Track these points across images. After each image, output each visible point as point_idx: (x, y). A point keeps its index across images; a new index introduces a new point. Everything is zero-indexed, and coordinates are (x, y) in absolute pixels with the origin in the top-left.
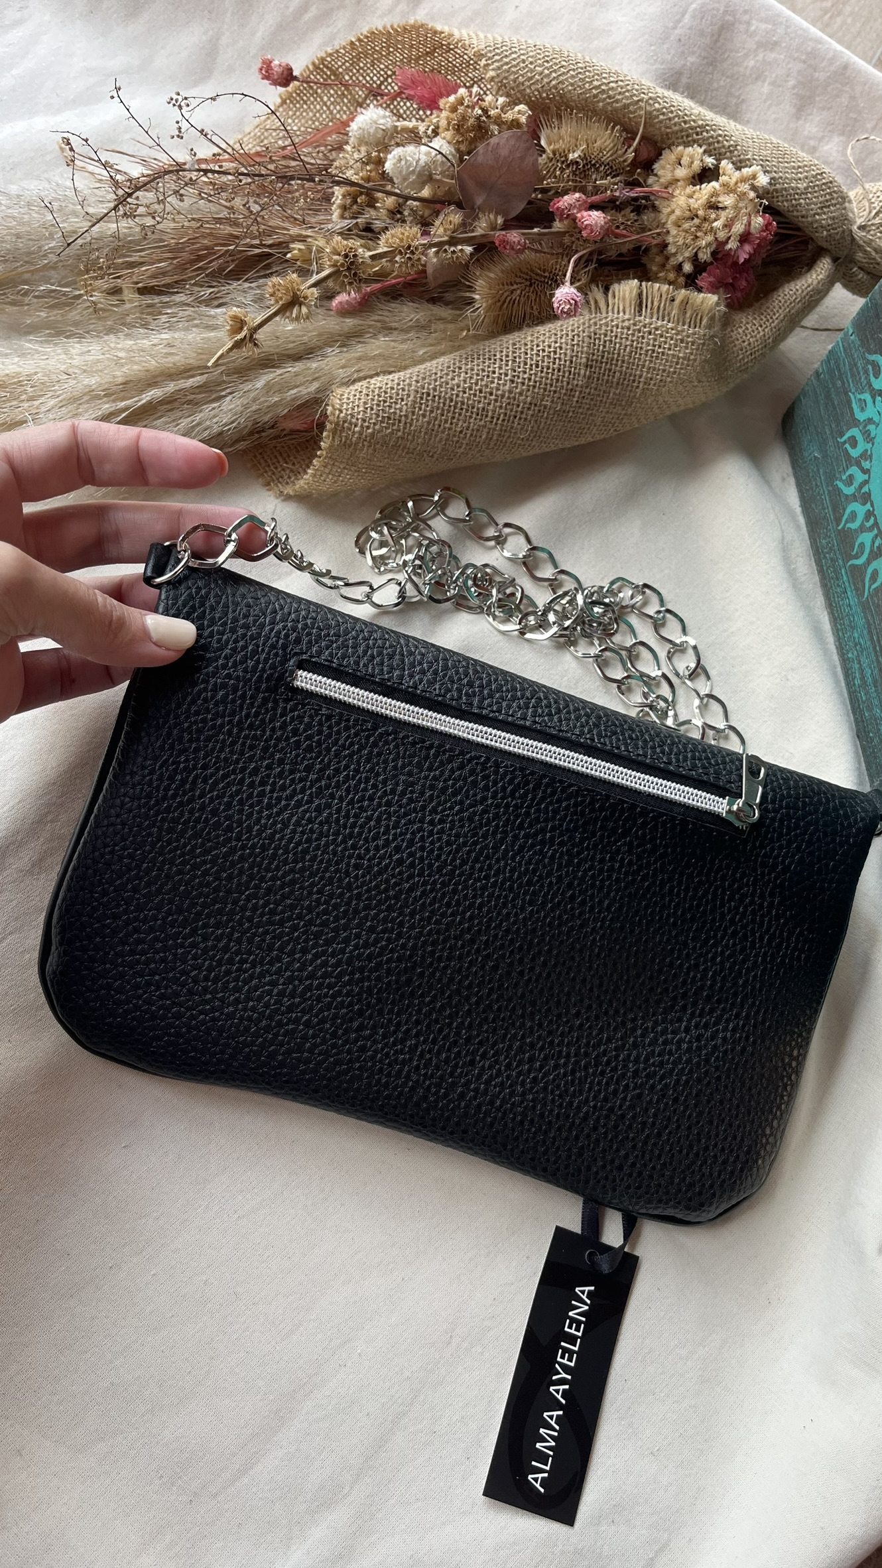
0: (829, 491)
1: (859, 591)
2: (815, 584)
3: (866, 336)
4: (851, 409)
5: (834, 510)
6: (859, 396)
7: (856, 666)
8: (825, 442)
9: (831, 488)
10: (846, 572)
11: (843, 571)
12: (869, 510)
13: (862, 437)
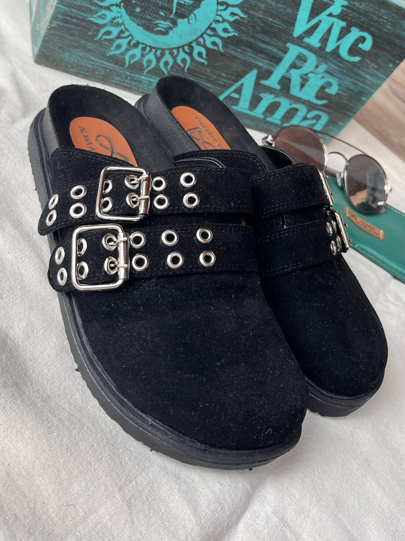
4: (94, 23)
5: (116, 64)
6: (96, 16)
8: (84, 47)
9: (106, 59)
10: (145, 76)
11: (143, 77)
12: (143, 47)
13: (113, 28)
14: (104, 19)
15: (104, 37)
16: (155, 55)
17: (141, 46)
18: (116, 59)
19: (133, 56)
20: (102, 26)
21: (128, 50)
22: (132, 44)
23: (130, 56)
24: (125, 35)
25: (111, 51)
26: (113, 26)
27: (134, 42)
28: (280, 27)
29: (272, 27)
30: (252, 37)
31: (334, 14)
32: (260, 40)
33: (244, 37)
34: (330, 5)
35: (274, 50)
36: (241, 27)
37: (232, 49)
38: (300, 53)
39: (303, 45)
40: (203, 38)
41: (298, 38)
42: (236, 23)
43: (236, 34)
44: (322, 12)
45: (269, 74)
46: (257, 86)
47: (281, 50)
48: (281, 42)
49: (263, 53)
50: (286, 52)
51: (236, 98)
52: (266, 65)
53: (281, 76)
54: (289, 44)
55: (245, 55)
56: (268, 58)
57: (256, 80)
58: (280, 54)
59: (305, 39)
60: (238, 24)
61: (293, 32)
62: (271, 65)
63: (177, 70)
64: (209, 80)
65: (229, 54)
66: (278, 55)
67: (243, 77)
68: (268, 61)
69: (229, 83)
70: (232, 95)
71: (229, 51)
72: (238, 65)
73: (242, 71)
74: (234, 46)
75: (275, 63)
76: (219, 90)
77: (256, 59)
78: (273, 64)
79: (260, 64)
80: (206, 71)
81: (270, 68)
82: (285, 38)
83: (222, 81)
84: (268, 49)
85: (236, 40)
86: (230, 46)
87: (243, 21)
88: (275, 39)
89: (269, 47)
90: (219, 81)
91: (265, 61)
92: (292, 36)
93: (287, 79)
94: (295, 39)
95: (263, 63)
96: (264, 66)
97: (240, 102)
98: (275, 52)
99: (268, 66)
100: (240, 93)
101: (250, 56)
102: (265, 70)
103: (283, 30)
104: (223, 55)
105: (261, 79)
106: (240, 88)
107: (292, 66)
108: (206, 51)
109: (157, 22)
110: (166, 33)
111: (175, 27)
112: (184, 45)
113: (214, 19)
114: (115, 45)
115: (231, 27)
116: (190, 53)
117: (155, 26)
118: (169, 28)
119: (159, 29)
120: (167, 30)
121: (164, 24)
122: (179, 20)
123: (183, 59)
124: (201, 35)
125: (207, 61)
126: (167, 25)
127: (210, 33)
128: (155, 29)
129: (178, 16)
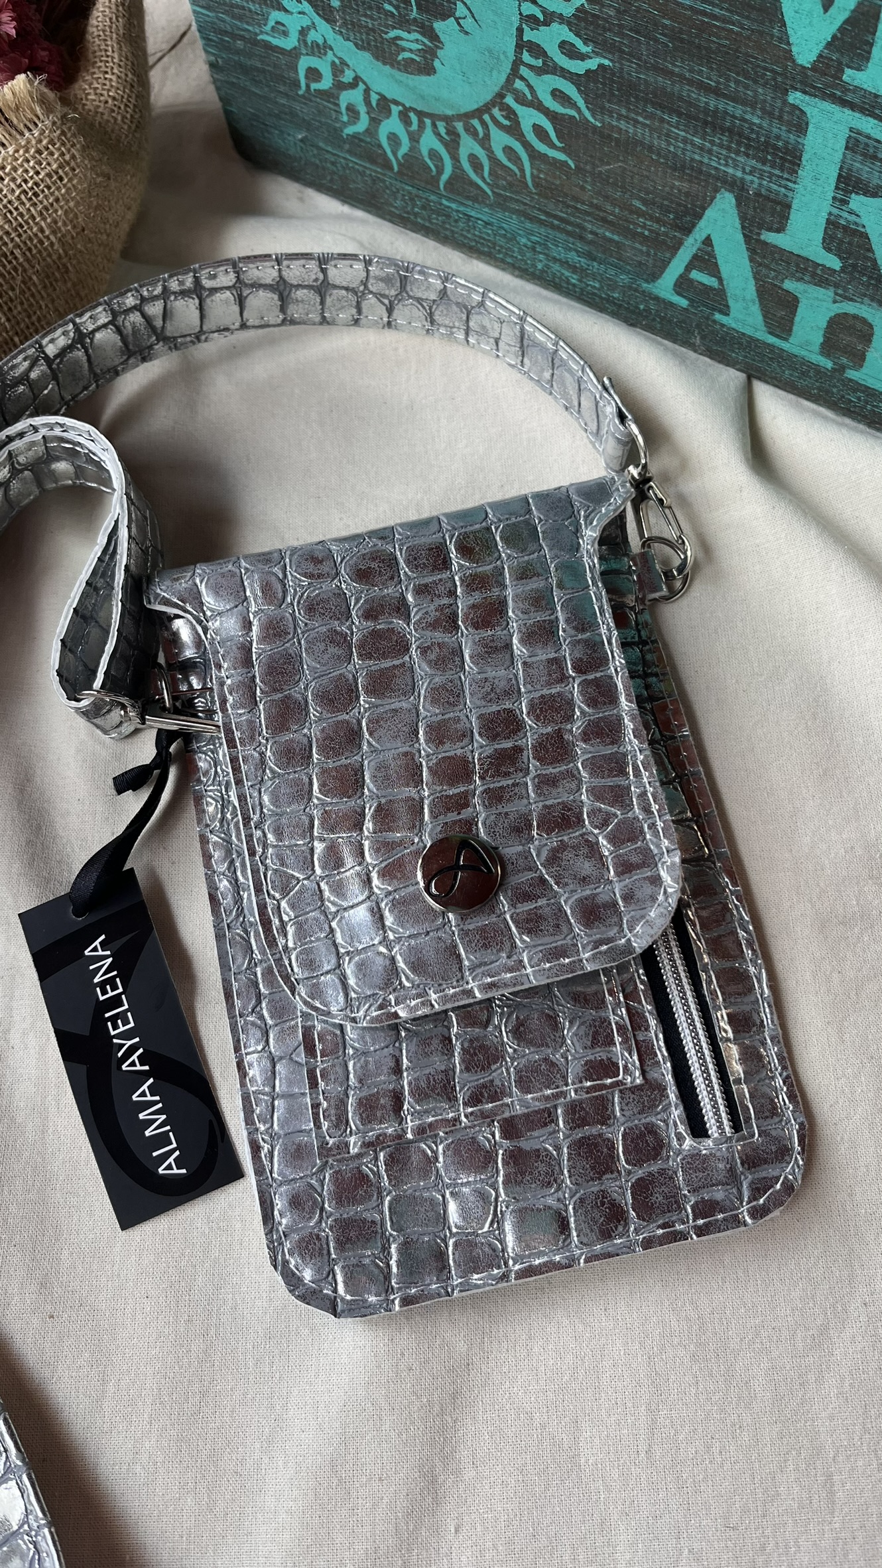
0: (348, 151)
1: (478, 197)
4: (275, 49)
5: (373, 161)
6: (268, 28)
7: (556, 267)
8: (293, 114)
9: (347, 147)
10: (449, 199)
11: (445, 202)
12: (400, 112)
13: (315, 59)
14: (285, 34)
15: (314, 86)
16: (438, 134)
17: (395, 109)
18: (366, 148)
19: (393, 139)
20: (294, 54)
21: (375, 122)
22: (374, 104)
23: (388, 138)
24: (348, 76)
25: (345, 125)
26: (313, 54)
27: (374, 98)
28: (736, 29)
29: (703, 28)
30: (656, 68)
32: (691, 82)
33: (631, 69)
35: (756, 121)
36: (608, 34)
37: (620, 117)
38: (859, 133)
39: (849, 97)
40: (522, 78)
41: (814, 68)
42: (585, 20)
43: (606, 62)
45: (778, 208)
46: (759, 253)
47: (780, 118)
48: (764, 85)
49: (723, 130)
50: (800, 125)
51: (711, 288)
52: (751, 173)
53: (828, 222)
54: (798, 94)
55: (668, 135)
56: (748, 147)
57: (743, 227)
58: (784, 134)
59: (849, 75)
60: (592, 23)
61: (789, 44)
62: (771, 175)
63: (511, 185)
64: (604, 220)
65: (620, 134)
66: (778, 138)
67: (699, 216)
68: (754, 161)
69: (665, 234)
70: (695, 275)
71: (614, 123)
72: (665, 173)
73: (687, 194)
74: (619, 103)
75: (782, 171)
76: (648, 255)
77: (710, 152)
78: (777, 172)
79: (730, 171)
80: (583, 188)
81: (775, 187)
82: (772, 71)
83: (644, 227)
84: (734, 117)
85: (614, 82)
86: (607, 105)
87: (602, 12)
88: (738, 74)
89: (731, 107)
90: (635, 224)
91: (741, 159)
92: (794, 61)
93: (855, 232)
94: (810, 73)
95: (740, 167)
96: (748, 178)
97: (731, 303)
98: (760, 127)
99: (761, 178)
100: (714, 270)
101: (685, 141)
102: (758, 194)
103: (749, 38)
104: (604, 135)
105: (761, 227)
106: (709, 254)
107: (848, 183)
108: (552, 123)
109: (393, 34)
110: (427, 69)
111: (438, 47)
112: (486, 105)
113: (521, 14)
114: (343, 106)
115: (577, 35)
116: (514, 129)
117: (393, 48)
118: (425, 51)
119: (407, 55)
120: (425, 58)
121: (411, 41)
122: (439, 26)
123: (508, 150)
124: (512, 69)
125: (569, 155)
126: (417, 41)
127: (533, 62)
128: (400, 58)
129: (427, 11)
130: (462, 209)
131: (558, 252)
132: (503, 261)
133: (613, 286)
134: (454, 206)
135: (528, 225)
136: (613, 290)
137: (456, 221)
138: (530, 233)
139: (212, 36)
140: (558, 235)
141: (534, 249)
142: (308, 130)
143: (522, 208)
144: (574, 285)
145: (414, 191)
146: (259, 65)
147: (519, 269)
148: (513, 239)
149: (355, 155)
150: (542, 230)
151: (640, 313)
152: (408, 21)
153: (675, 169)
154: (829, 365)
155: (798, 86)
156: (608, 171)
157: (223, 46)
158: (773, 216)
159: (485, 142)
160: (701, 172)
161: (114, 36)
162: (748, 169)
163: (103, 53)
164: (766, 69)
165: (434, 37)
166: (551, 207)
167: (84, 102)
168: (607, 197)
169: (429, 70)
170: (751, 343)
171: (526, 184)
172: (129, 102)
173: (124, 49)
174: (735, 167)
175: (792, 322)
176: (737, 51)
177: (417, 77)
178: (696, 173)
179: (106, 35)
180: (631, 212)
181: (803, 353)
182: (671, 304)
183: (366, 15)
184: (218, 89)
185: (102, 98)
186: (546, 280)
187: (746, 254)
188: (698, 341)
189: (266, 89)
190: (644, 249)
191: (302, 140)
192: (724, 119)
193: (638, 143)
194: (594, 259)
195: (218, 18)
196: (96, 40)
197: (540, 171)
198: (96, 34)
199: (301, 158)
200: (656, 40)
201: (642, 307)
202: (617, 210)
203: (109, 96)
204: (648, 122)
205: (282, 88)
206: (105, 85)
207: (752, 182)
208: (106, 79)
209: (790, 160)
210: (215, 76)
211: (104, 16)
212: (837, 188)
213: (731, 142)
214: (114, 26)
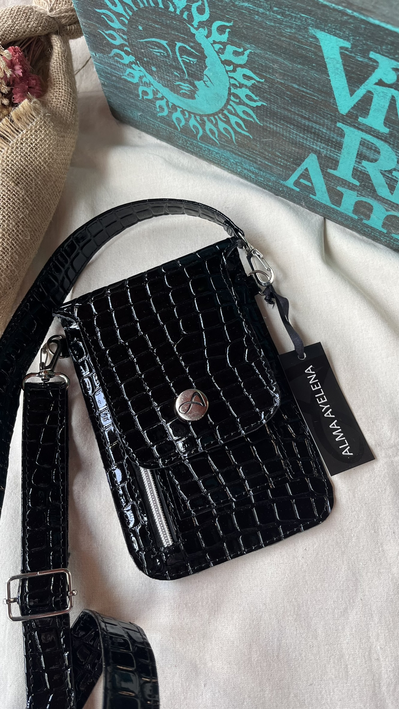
0: (159, 122)
1: (214, 144)
2: (196, 160)
3: (101, 49)
4: (129, 82)
5: (170, 126)
6: (126, 74)
7: (246, 171)
8: (136, 106)
9: (159, 120)
10: (201, 143)
11: (199, 143)
12: (181, 111)
13: (146, 88)
14: (133, 77)
15: (145, 97)
16: (197, 120)
17: (179, 110)
18: (166, 121)
19: (178, 119)
20: (137, 85)
21: (170, 113)
22: (170, 107)
23: (176, 119)
24: (159, 96)
25: (158, 112)
26: (145, 86)
27: (170, 105)
28: (316, 98)
29: (302, 97)
30: (284, 108)
31: (386, 81)
32: (298, 115)
33: (274, 107)
34: (374, 68)
35: (324, 131)
36: (265, 94)
37: (270, 123)
38: (365, 140)
39: (361, 127)
40: (231, 105)
41: (347, 115)
42: (256, 88)
43: (265, 104)
44: (366, 79)
45: (334, 162)
46: (327, 176)
47: (334, 131)
48: (327, 119)
49: (311, 133)
50: (342, 134)
51: (309, 186)
52: (323, 149)
53: (354, 169)
54: (341, 124)
55: (290, 132)
56: (321, 140)
57: (320, 167)
58: (335, 137)
59: (360, 119)
60: (259, 90)
61: (336, 106)
62: (331, 150)
63: (226, 140)
64: (265, 158)
65: (271, 129)
66: (333, 138)
67: (303, 161)
68: (324, 145)
69: (290, 165)
70: (302, 180)
71: (268, 125)
72: (289, 144)
73: (298, 153)
74: (270, 118)
75: (335, 149)
76: (283, 172)
77: (306, 139)
78: (333, 149)
79: (315, 147)
80: (256, 146)
81: (332, 154)
82: (331, 115)
83: (281, 162)
84: (315, 128)
85: (268, 111)
86: (265, 119)
87: (263, 86)
88: (317, 114)
89: (314, 125)
90: (277, 160)
91: (319, 143)
92: (339, 112)
93: (364, 174)
94: (345, 117)
95: (319, 146)
96: (322, 150)
97: (316, 192)
98: (326, 133)
99: (327, 151)
100: (310, 180)
101: (296, 134)
102: (326, 156)
103: (321, 102)
104: (264, 129)
105: (327, 167)
106: (306, 174)
107: (361, 157)
108: (243, 122)
109: (178, 83)
110: (192, 97)
111: (196, 90)
112: (216, 113)
113: (230, 83)
114: (158, 106)
115: (253, 93)
116: (228, 122)
117: (178, 88)
118: (192, 91)
119: (184, 91)
120: (191, 93)
121: (185, 87)
122: (196, 83)
123: (225, 129)
124: (226, 102)
125: (250, 134)
126: (188, 87)
127: (235, 100)
128: (181, 92)
129: (192, 77)
130: (206, 147)
131: (247, 166)
132: (224, 167)
133: (269, 181)
134: (203, 145)
135: (234, 156)
136: (269, 182)
137: (204, 151)
138: (234, 159)
139: (102, 74)
140: (246, 160)
141: (236, 164)
142: (143, 112)
143: (231, 149)
144: (253, 178)
145: (187, 138)
146: (122, 87)
147: (231, 170)
148: (228, 159)
149: (162, 123)
150: (240, 158)
151: (280, 191)
152: (184, 79)
153: (293, 144)
154: (356, 217)
155: (341, 121)
156: (266, 141)
157: (107, 78)
158: (332, 164)
159: (216, 125)
160: (303, 146)
161: (62, 71)
162: (322, 147)
163: (58, 80)
164: (328, 114)
165: (195, 87)
166: (243, 151)
167: (51, 102)
168: (266, 150)
169: (193, 98)
170: (325, 207)
171: (233, 141)
172: (70, 101)
173: (66, 77)
174: (317, 146)
175: (341, 201)
176: (316, 106)
177: (188, 100)
178: (301, 146)
179: (58, 71)
180: (276, 156)
181: (346, 212)
182: (293, 190)
183: (167, 75)
184: (105, 93)
185: (59, 101)
186: (241, 175)
187: (322, 176)
188: (304, 204)
189: (125, 96)
190: (281, 169)
191: (140, 115)
192: (312, 129)
193: (277, 133)
194: (261, 171)
195: (105, 68)
196: (54, 73)
197: (238, 138)
198: (54, 71)
199: (140, 121)
200: (284, 99)
201: (281, 189)
202: (270, 155)
203: (62, 99)
204: (281, 126)
205: (132, 96)
206: (59, 94)
207: (323, 152)
208: (60, 92)
209: (339, 146)
210: (104, 88)
211: (57, 62)
212: (357, 157)
213: (315, 137)
214: (61, 67)
